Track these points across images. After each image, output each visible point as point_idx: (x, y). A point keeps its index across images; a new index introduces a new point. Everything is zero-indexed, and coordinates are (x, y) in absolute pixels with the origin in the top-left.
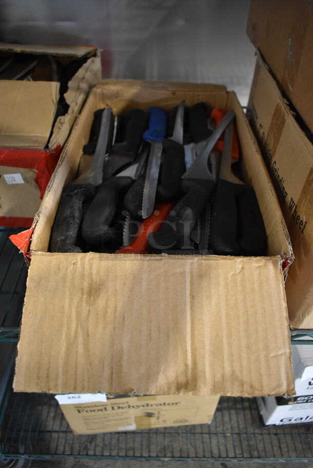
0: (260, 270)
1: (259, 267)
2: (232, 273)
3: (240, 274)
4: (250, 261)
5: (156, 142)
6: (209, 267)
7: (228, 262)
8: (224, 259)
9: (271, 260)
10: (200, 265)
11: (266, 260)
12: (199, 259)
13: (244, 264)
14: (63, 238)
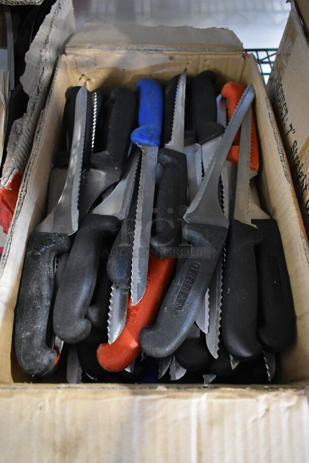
0: (290, 413)
1: (289, 408)
2: (253, 418)
3: (264, 419)
4: (276, 399)
5: (148, 148)
6: (222, 408)
7: (248, 401)
8: (242, 396)
9: (305, 394)
10: (210, 405)
11: (299, 395)
12: (207, 396)
13: (269, 404)
14: (28, 333)
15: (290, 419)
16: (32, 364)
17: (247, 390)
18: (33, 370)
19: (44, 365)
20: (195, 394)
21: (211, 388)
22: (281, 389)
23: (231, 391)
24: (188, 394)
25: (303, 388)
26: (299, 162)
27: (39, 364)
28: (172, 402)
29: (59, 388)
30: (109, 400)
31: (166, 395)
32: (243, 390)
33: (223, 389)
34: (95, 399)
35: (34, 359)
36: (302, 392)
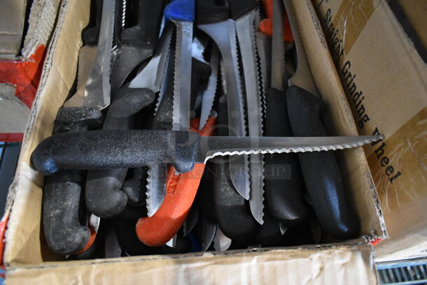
0: (346, 271)
1: (344, 265)
2: (307, 278)
3: (319, 279)
4: (330, 256)
5: (183, 23)
6: (274, 271)
7: (301, 261)
8: (294, 256)
9: (359, 250)
10: (261, 269)
11: (353, 251)
12: (258, 259)
13: (323, 263)
14: (57, 211)
15: (345, 276)
16: (63, 243)
17: (299, 250)
18: (63, 250)
19: (77, 244)
20: (244, 258)
21: (261, 251)
22: (334, 247)
23: (282, 253)
24: (237, 258)
25: (356, 244)
26: (334, 29)
27: (70, 242)
28: (219, 268)
29: (94, 263)
30: (151, 271)
31: (213, 262)
32: (295, 250)
33: (273, 251)
34: (136, 271)
35: (64, 238)
36: (355, 248)
